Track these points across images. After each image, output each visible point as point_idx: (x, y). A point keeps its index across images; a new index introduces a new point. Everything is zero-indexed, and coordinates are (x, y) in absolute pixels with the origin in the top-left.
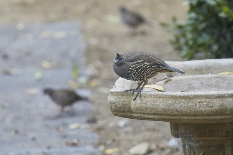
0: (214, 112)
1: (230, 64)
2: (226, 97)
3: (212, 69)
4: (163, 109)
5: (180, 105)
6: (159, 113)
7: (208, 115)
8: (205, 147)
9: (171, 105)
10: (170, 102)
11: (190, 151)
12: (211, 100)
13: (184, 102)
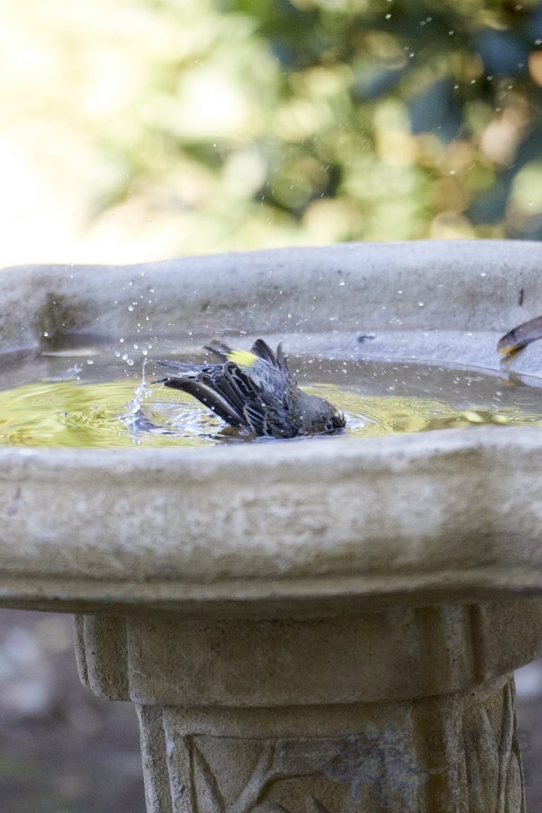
0: (332, 560)
1: (400, 274)
2: (401, 474)
3: (297, 300)
4: (44, 546)
5: (136, 520)
6: (21, 568)
7: (300, 573)
8: (273, 749)
9: (89, 523)
10: (82, 506)
11: (192, 774)
12: (313, 490)
13: (160, 501)
